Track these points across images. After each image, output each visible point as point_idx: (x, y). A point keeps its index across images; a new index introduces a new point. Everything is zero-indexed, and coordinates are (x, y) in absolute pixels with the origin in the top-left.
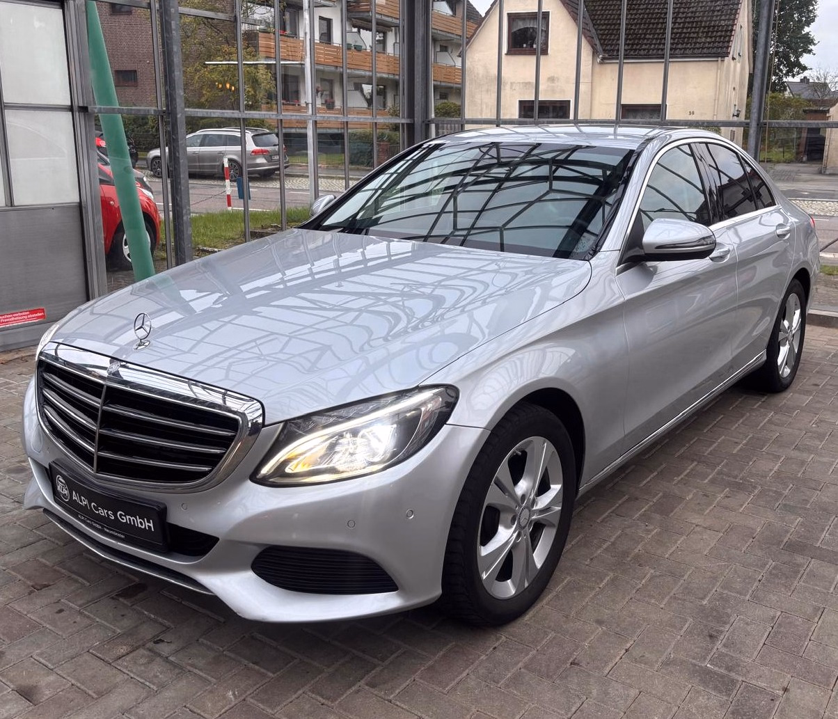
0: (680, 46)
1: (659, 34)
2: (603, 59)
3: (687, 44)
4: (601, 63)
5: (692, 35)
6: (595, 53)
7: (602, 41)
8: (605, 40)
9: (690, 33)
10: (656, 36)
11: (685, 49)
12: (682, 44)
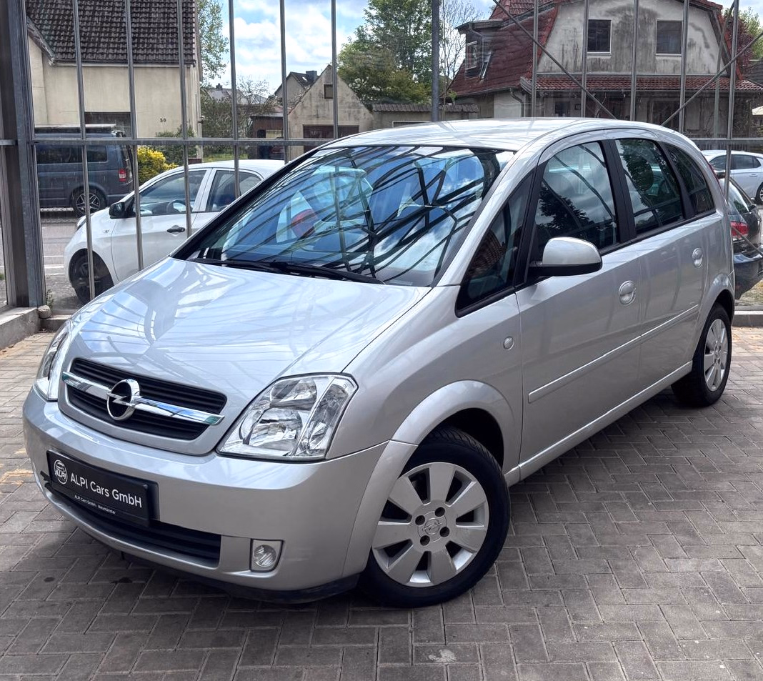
0: (140, 51)
1: (115, 38)
2: (56, 61)
3: (147, 49)
4: (53, 66)
5: (151, 41)
6: (44, 55)
7: (51, 43)
8: (54, 41)
9: (148, 39)
10: (112, 40)
11: (147, 55)
12: (143, 50)
